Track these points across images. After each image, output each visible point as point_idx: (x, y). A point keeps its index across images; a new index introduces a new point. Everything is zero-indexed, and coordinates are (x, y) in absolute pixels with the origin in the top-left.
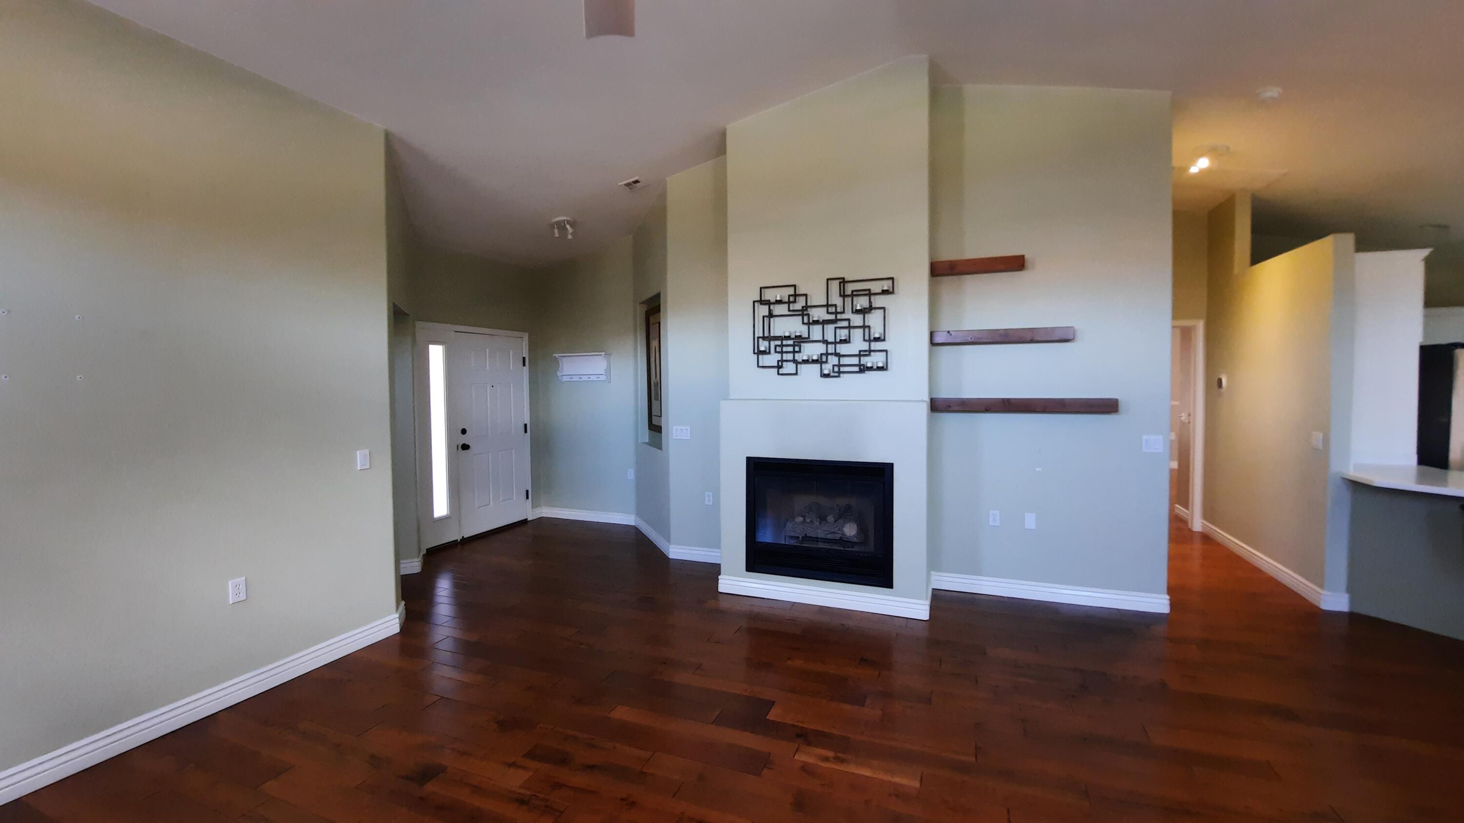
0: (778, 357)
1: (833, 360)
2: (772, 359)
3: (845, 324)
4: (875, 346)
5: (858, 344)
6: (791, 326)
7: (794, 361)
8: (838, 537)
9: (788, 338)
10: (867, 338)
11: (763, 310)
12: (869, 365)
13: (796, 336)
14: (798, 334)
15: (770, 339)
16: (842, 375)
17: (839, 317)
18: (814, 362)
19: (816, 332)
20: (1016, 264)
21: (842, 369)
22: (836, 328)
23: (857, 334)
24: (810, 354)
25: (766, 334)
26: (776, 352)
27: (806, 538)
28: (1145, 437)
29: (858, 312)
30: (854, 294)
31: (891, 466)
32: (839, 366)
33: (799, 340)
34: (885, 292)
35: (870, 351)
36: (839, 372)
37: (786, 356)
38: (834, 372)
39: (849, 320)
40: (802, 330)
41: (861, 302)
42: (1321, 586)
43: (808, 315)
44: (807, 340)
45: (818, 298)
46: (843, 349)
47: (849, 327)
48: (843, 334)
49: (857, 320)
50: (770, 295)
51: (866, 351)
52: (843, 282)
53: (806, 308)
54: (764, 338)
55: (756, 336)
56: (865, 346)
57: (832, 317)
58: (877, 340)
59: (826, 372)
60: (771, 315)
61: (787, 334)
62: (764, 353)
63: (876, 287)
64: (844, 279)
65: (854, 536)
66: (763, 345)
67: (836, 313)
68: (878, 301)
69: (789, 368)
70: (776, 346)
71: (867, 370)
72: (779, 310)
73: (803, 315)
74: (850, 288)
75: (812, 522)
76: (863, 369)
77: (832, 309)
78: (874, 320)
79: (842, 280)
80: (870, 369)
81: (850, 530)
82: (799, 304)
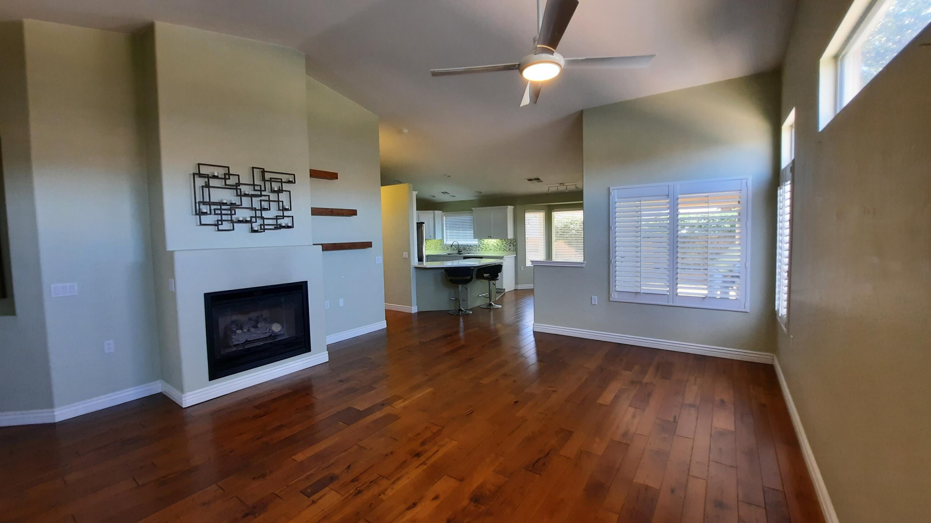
0: (219, 217)
1: (260, 221)
2: (211, 219)
3: (267, 198)
4: (286, 213)
5: (273, 212)
6: (228, 196)
7: (232, 221)
8: (268, 335)
9: (225, 204)
10: (281, 208)
11: (200, 182)
12: (284, 225)
13: (232, 204)
14: (233, 202)
15: (210, 204)
16: (266, 231)
17: (263, 193)
18: (246, 222)
19: (246, 202)
21: (266, 227)
22: (261, 201)
23: (274, 205)
24: (244, 216)
25: (206, 199)
26: (215, 214)
27: (247, 342)
28: (378, 257)
29: (273, 191)
30: (271, 180)
31: (306, 282)
32: (264, 225)
33: (233, 206)
34: (290, 182)
35: (283, 217)
36: (264, 229)
37: (224, 218)
38: (261, 229)
39: (269, 196)
40: (236, 200)
41: (276, 186)
42: (411, 306)
43: (240, 189)
44: (240, 207)
45: (245, 178)
46: (265, 214)
47: (269, 201)
48: (265, 205)
49: (273, 197)
50: (204, 170)
51: (281, 216)
52: (263, 172)
53: (239, 184)
54: (204, 203)
55: (197, 201)
56: (280, 213)
57: (259, 193)
58: (287, 210)
59: (256, 229)
60: (207, 186)
61: (225, 201)
62: (205, 213)
63: (284, 178)
64: (264, 169)
65: (280, 331)
66: (205, 209)
67: (261, 191)
68: (286, 187)
69: (226, 226)
70: (215, 210)
71: (282, 228)
72: (213, 182)
73: (237, 189)
74: (268, 176)
75: (249, 331)
76: (279, 227)
77: (257, 188)
78: (283, 197)
79: (262, 170)
80: (284, 227)
81: (276, 328)
82: (232, 181)
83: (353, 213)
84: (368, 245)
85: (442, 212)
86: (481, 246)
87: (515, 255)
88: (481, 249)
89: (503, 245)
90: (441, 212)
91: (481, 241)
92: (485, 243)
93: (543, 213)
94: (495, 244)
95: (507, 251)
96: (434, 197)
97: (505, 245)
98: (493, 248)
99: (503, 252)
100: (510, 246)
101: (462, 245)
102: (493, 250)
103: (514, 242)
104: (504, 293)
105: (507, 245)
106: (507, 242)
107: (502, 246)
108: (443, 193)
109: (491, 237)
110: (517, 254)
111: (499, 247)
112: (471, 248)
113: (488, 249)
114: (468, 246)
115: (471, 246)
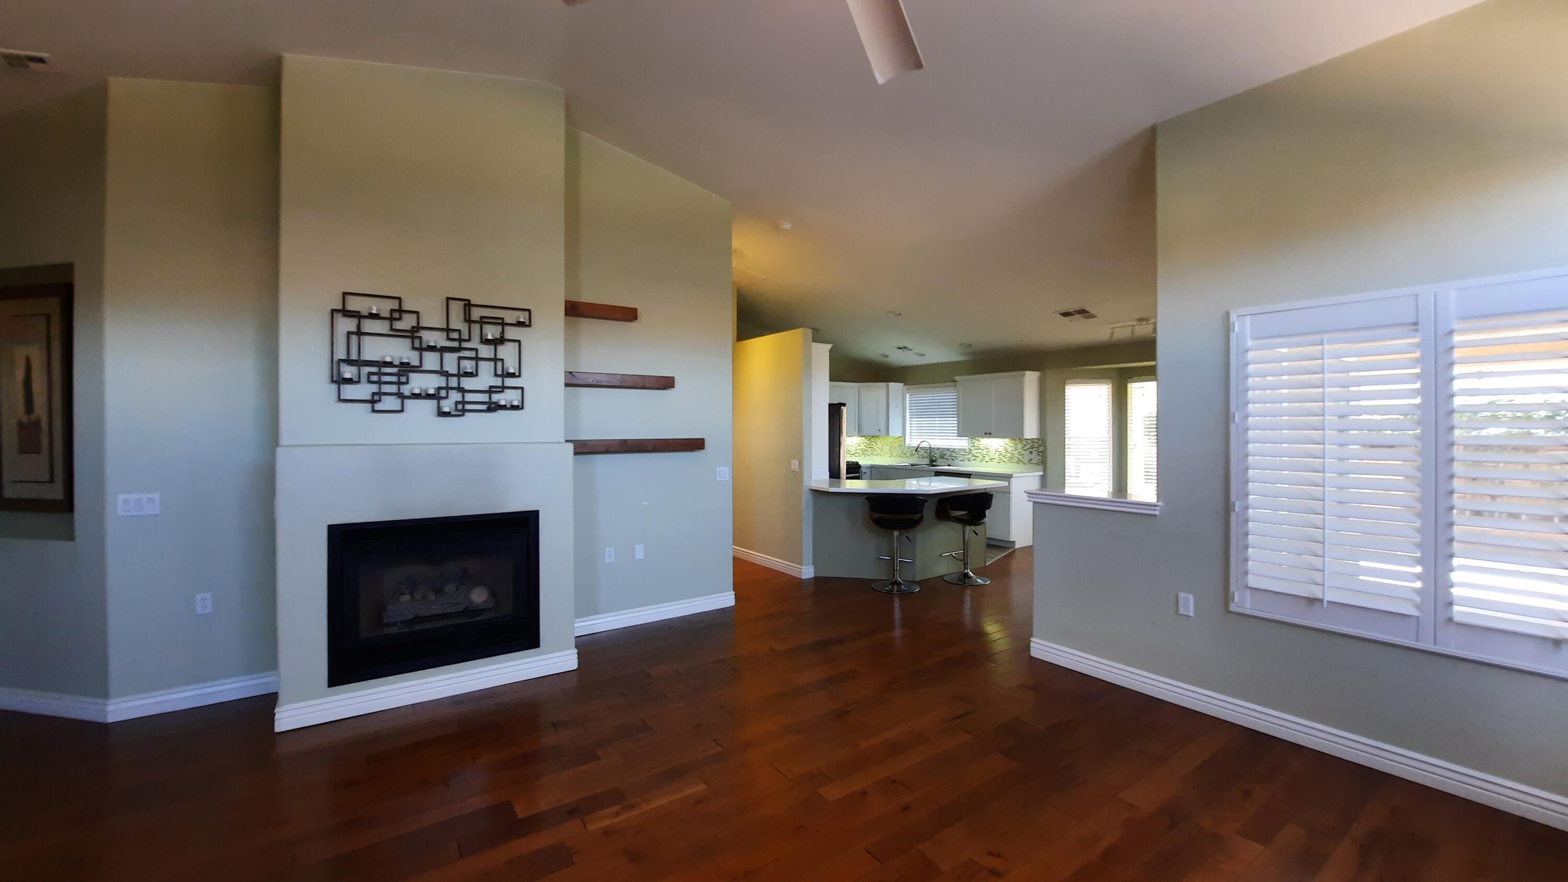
0: (374, 388)
1: (455, 396)
2: (364, 390)
3: (473, 354)
4: (510, 382)
5: (486, 378)
6: (395, 350)
7: (400, 395)
8: (461, 608)
9: (390, 364)
10: (499, 372)
11: (346, 325)
12: (503, 403)
13: (402, 363)
14: (405, 361)
15: (360, 363)
16: (467, 414)
17: (465, 345)
18: (429, 396)
19: (431, 360)
20: (629, 315)
21: (468, 407)
22: (460, 358)
23: (486, 369)
24: (424, 387)
25: (354, 356)
26: (370, 382)
27: (417, 619)
28: (718, 469)
29: (486, 342)
30: (483, 321)
31: (536, 513)
32: (464, 403)
33: (405, 369)
34: (520, 324)
35: (503, 388)
36: (464, 411)
37: (386, 388)
38: (457, 410)
39: (476, 350)
40: (412, 357)
41: (491, 332)
42: (800, 564)
43: (420, 338)
44: (418, 369)
45: (433, 317)
46: (467, 383)
47: (477, 359)
48: (468, 366)
49: (486, 351)
50: (354, 304)
51: (498, 387)
52: (468, 305)
53: (417, 328)
54: (349, 362)
55: (335, 359)
56: (498, 382)
57: (456, 344)
58: (512, 375)
59: (446, 409)
60: (359, 333)
61: (388, 359)
62: (349, 381)
63: (510, 317)
64: (469, 301)
65: (485, 602)
66: (348, 372)
67: (460, 340)
68: (511, 333)
69: (390, 403)
70: (370, 374)
71: (499, 409)
72: (369, 326)
73: (413, 338)
74: (476, 314)
75: (424, 597)
76: (493, 407)
77: (455, 335)
78: (507, 352)
79: (467, 302)
80: (504, 407)
81: (479, 596)
82: (407, 323)
83: (666, 383)
84: (696, 445)
85: (905, 385)
86: (974, 452)
87: (1041, 473)
88: (974, 458)
89: (1018, 451)
90: (902, 385)
91: (974, 441)
92: (981, 446)
93: (1107, 386)
94: (1001, 449)
95: (1026, 464)
96: (887, 356)
97: (1020, 450)
98: (996, 456)
99: (1016, 464)
100: (1031, 452)
101: (938, 449)
102: (996, 461)
103: (1040, 446)
104: (1012, 550)
105: (1025, 450)
106: (1025, 445)
107: (1015, 452)
108: (899, 348)
109: (990, 434)
110: (1045, 470)
111: (1009, 455)
112: (954, 454)
113: (987, 458)
114: (948, 450)
115: (954, 451)
